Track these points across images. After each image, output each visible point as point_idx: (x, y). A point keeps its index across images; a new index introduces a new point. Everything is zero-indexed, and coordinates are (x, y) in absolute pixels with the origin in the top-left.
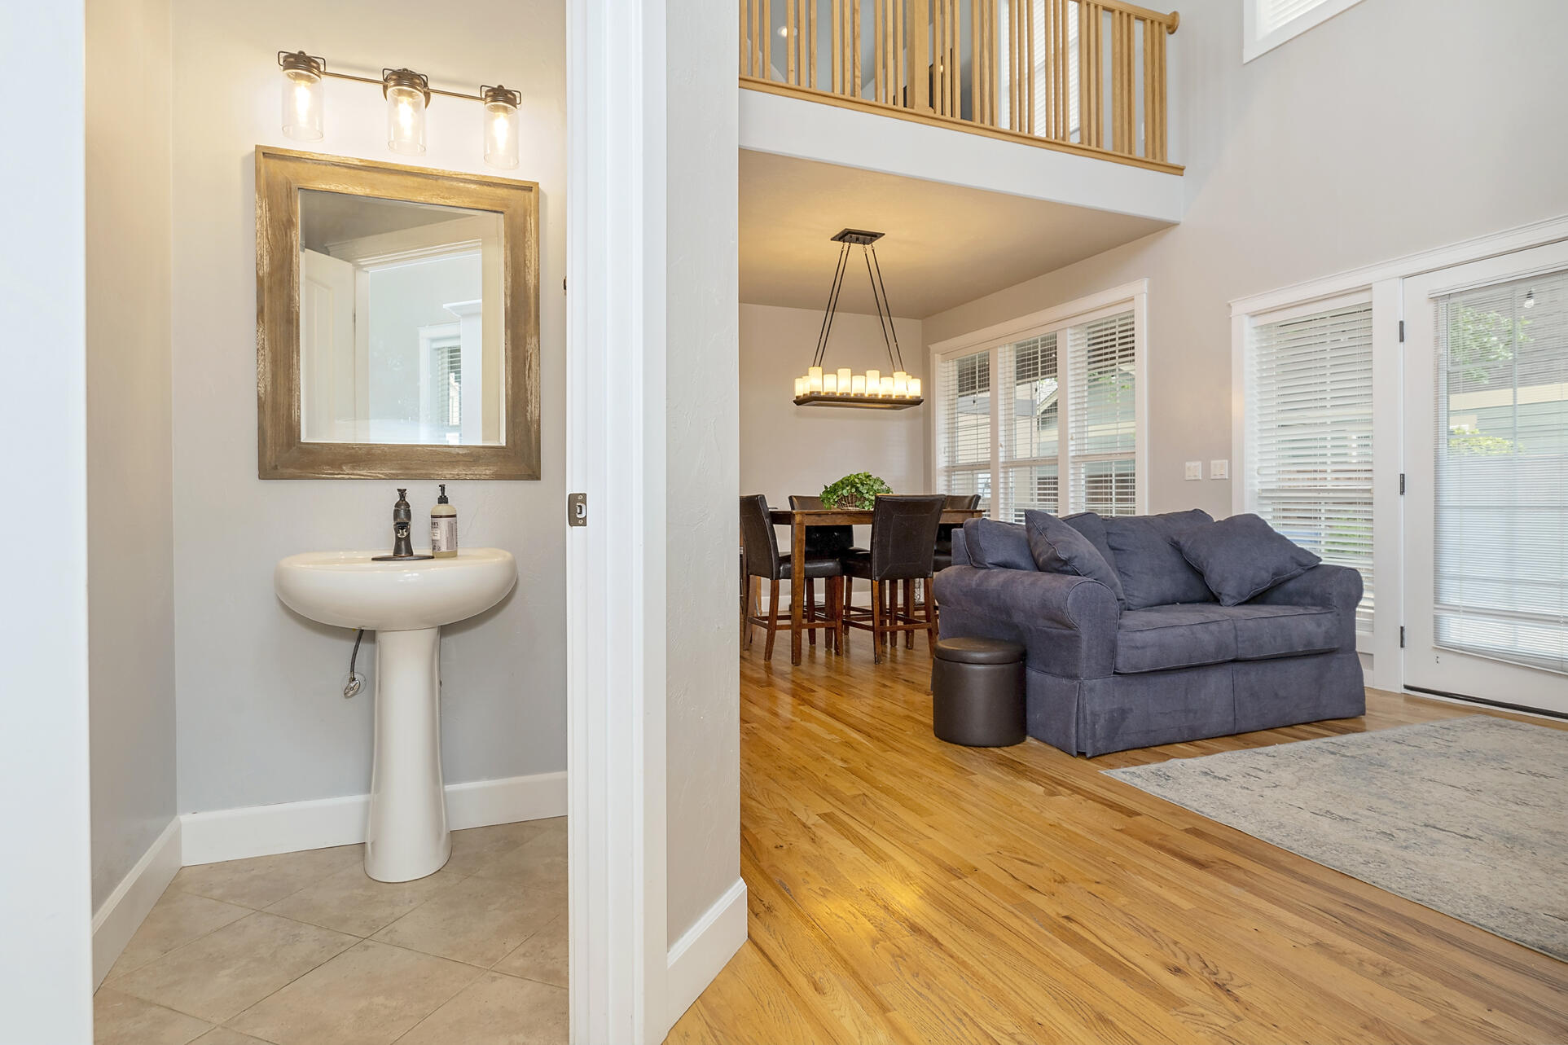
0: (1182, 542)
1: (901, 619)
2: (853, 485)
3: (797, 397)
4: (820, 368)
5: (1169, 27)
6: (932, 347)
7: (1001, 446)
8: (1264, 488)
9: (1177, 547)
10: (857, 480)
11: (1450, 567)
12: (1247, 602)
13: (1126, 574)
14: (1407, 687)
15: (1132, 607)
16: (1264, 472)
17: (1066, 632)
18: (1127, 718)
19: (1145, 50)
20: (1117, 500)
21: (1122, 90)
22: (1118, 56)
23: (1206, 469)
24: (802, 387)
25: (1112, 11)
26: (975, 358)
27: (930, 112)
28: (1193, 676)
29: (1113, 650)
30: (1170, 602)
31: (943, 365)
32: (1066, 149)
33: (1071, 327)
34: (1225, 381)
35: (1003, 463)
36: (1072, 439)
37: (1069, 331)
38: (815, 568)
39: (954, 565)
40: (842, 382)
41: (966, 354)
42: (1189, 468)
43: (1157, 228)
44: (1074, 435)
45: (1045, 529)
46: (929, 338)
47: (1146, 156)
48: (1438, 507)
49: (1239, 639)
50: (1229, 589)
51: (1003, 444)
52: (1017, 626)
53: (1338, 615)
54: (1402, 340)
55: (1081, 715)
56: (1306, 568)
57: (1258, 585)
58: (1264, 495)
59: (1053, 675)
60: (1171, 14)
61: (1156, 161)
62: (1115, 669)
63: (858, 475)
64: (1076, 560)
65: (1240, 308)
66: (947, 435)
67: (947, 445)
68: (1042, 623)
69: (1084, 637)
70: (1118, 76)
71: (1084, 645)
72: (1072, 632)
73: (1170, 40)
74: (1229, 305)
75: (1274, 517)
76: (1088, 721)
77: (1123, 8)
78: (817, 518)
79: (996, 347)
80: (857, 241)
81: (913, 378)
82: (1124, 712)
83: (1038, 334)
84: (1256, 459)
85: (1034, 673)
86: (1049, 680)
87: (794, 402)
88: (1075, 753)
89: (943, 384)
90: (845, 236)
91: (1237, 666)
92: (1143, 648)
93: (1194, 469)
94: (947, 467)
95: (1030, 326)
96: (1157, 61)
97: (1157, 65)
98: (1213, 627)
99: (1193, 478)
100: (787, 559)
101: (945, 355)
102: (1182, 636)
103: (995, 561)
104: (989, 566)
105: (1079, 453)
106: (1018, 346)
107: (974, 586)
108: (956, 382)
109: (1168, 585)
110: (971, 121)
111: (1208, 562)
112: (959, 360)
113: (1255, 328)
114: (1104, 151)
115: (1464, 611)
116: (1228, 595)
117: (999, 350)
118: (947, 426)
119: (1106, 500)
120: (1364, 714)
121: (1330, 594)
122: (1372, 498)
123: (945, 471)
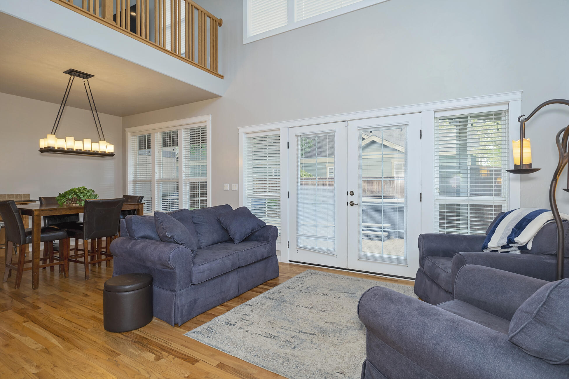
0: (221, 219)
1: (104, 254)
2: (75, 193)
3: (41, 148)
4: (55, 136)
5: (219, 24)
6: (127, 130)
7: (156, 173)
8: (249, 194)
9: (219, 221)
10: (77, 191)
11: (301, 222)
12: (243, 241)
13: (199, 234)
14: (290, 261)
15: (202, 247)
16: (249, 189)
17: (169, 270)
18: (197, 302)
19: (210, 29)
20: (200, 196)
21: (202, 41)
22: (200, 27)
23: (231, 187)
24: (44, 143)
25: (198, 10)
26: (146, 136)
27: (114, 24)
28: (224, 277)
29: (191, 275)
30: (216, 243)
31: (132, 137)
32: (180, 58)
33: (184, 129)
34: (237, 157)
35: (157, 180)
36: (184, 172)
37: (183, 130)
38: (50, 236)
39: (121, 236)
40: (69, 143)
41: (142, 134)
42: (225, 186)
43: (214, 97)
44: (185, 171)
45: (163, 221)
46: (125, 126)
47: (211, 69)
48: (297, 203)
49: (240, 259)
50: (237, 237)
51: (157, 172)
52: (148, 267)
53: (271, 243)
54: (288, 148)
55: (176, 308)
56: (262, 227)
57: (246, 234)
58: (249, 196)
59: (165, 289)
60: (220, 19)
61: (214, 71)
62: (191, 283)
63: (79, 188)
64: (175, 236)
65: (242, 130)
66: (133, 167)
67: (133, 171)
68: (158, 266)
69: (178, 272)
70: (200, 35)
71: (178, 276)
72: (172, 270)
73: (219, 28)
74: (238, 129)
75: (252, 207)
76: (180, 310)
77: (202, 10)
78: (50, 212)
79: (154, 133)
80: (79, 76)
81: (110, 144)
82: (195, 301)
83: (172, 130)
84: (246, 184)
85: (156, 288)
86: (163, 292)
87: (39, 150)
88: (173, 325)
89: (132, 145)
90: (71, 72)
91: (239, 269)
92: (203, 272)
93: (227, 187)
94: (134, 180)
95: (169, 126)
96: (215, 35)
97: (215, 37)
98: (231, 257)
99: (227, 190)
100: (30, 233)
101: (133, 134)
102: (219, 263)
103: (140, 236)
104: (136, 238)
105: (186, 178)
106: (163, 133)
107: (129, 249)
108: (138, 145)
109: (215, 237)
110: (136, 34)
111: (230, 227)
112: (139, 136)
113: (246, 138)
114: (194, 63)
115: (304, 236)
116: (237, 239)
117: (156, 134)
118: (133, 163)
119: (197, 196)
120: (279, 276)
121: (269, 236)
122: (280, 199)
123: (132, 182)
